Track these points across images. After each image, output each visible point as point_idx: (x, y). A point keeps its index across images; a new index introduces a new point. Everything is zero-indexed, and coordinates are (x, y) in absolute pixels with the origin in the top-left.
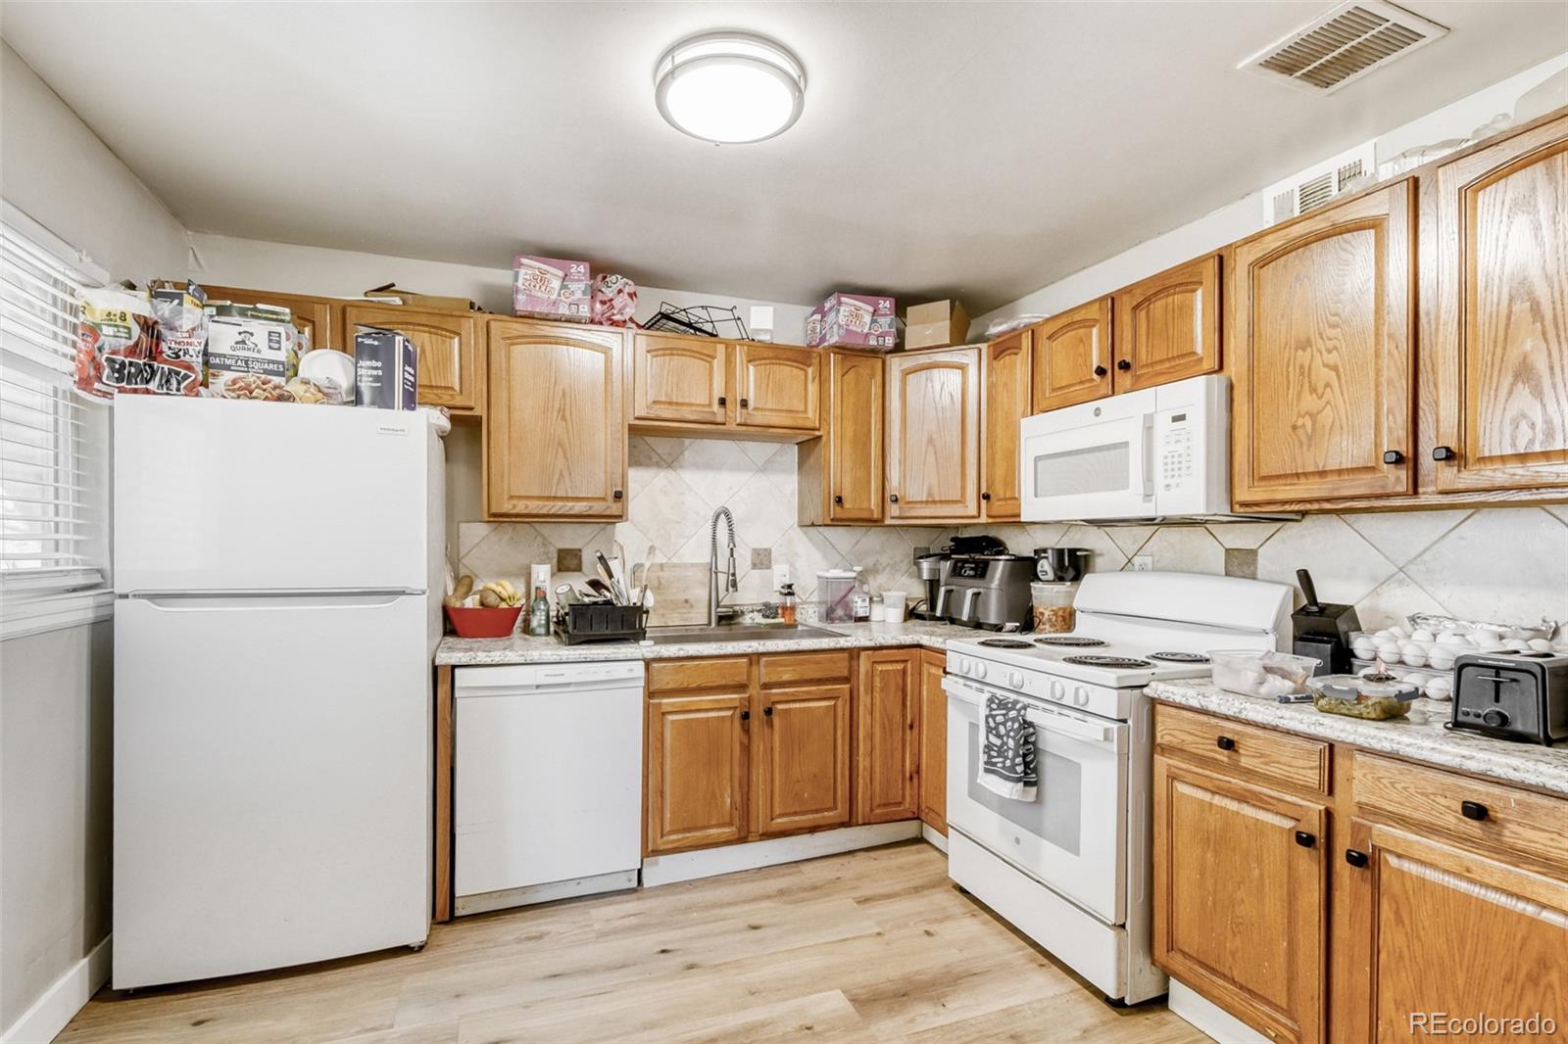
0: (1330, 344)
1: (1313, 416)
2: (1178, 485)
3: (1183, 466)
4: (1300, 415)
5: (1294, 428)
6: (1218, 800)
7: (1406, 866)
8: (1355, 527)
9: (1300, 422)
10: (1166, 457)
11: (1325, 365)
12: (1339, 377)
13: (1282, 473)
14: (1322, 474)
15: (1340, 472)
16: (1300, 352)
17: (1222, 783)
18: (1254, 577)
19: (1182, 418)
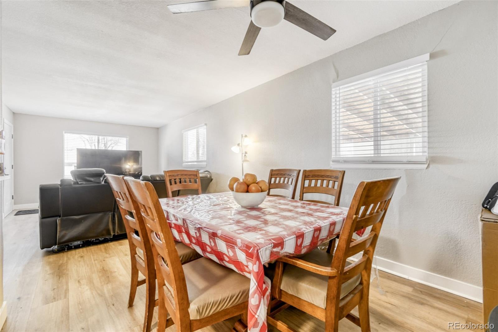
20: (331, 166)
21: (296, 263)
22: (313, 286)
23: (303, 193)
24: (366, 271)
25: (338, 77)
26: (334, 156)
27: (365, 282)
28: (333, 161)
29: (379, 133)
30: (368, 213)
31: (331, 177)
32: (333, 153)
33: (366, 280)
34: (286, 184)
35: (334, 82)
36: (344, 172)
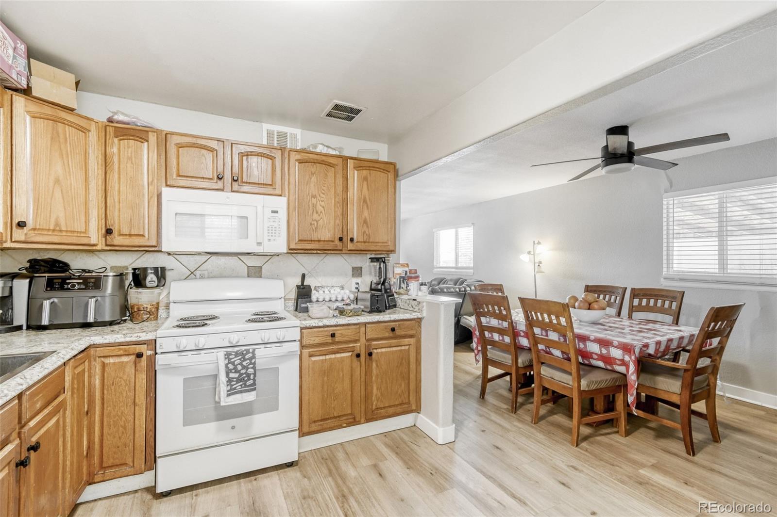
0: (322, 199)
1: (317, 222)
2: (274, 240)
3: (277, 232)
4: (313, 220)
5: (311, 224)
6: (327, 357)
7: (379, 350)
8: (296, 258)
9: (313, 223)
10: (269, 227)
11: (321, 206)
12: (324, 210)
13: (307, 239)
14: (319, 241)
15: (324, 241)
16: (313, 199)
17: (330, 350)
18: (261, 277)
19: (276, 212)
20: (662, 283)
21: (656, 361)
22: (669, 379)
23: (632, 312)
24: (713, 375)
25: (671, 186)
26: (666, 273)
27: (712, 384)
28: (665, 278)
29: (725, 228)
30: (717, 328)
31: (666, 297)
32: (665, 270)
33: (713, 383)
34: (601, 300)
35: (666, 192)
36: (684, 292)
